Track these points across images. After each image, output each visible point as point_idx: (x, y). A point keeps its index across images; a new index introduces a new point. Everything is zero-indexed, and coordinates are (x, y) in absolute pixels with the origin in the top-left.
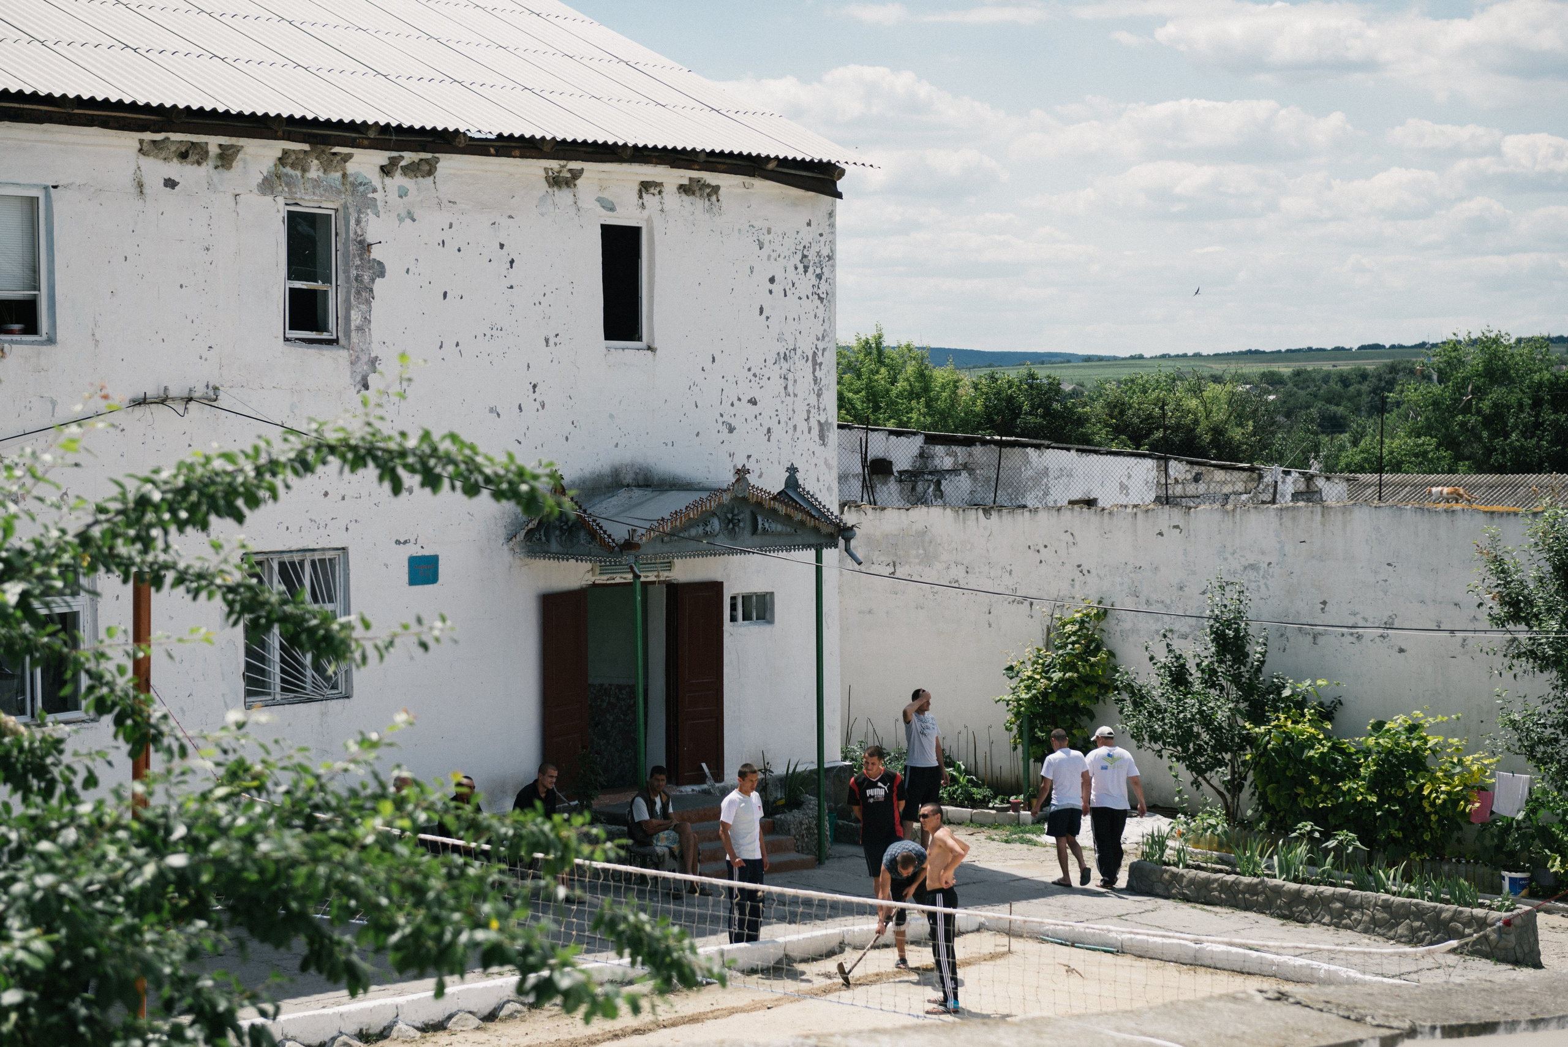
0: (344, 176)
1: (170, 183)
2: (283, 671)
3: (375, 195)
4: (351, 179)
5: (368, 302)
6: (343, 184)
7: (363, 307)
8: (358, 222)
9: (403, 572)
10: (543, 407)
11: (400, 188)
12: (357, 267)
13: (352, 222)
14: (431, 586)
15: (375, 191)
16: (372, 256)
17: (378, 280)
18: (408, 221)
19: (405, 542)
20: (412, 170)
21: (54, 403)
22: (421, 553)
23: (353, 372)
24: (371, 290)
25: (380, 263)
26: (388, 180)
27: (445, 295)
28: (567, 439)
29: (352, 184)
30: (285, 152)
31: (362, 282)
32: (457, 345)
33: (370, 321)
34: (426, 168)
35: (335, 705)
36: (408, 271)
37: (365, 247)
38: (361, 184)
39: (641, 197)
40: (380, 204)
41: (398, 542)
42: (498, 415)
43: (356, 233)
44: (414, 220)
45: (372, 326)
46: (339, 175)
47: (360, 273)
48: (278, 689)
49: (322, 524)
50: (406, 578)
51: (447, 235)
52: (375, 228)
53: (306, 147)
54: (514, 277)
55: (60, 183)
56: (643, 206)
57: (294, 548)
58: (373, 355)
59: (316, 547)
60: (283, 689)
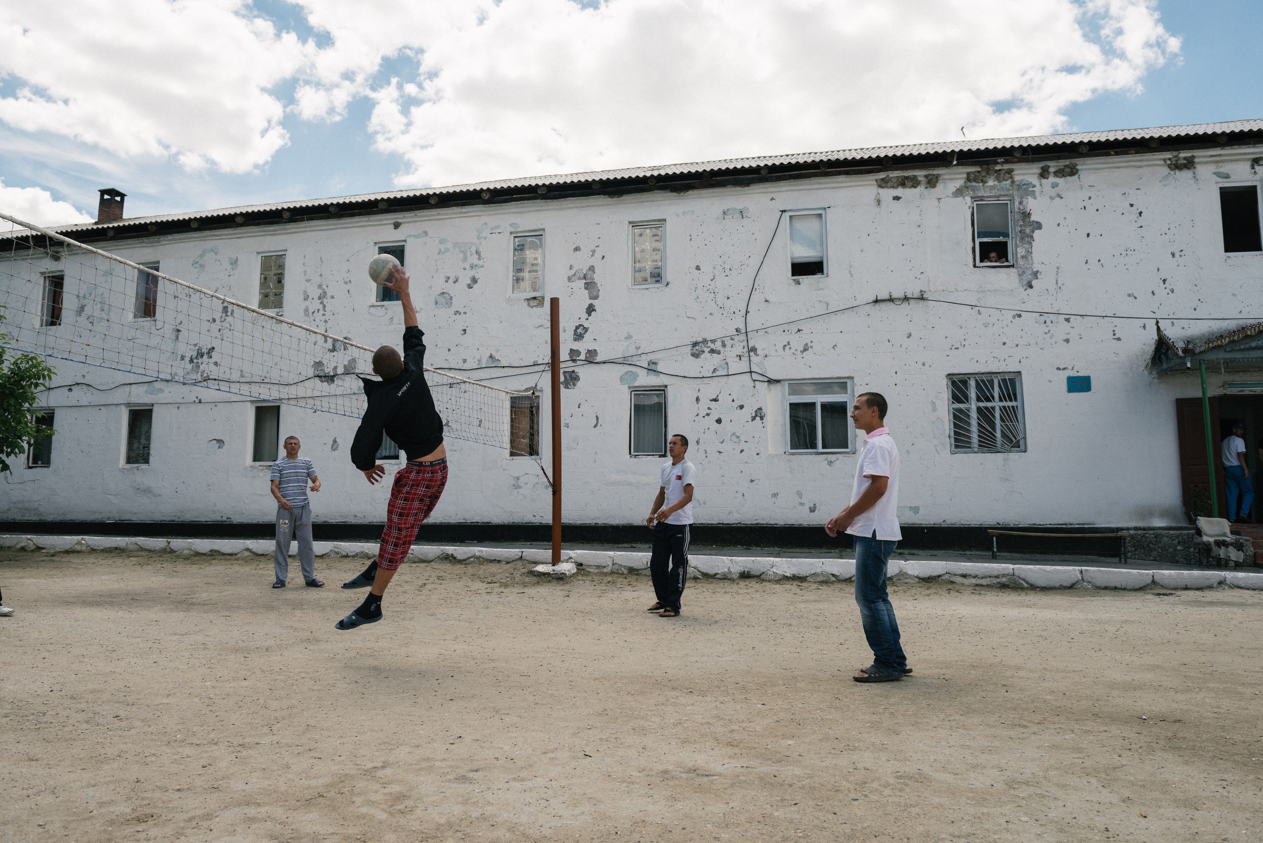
0: (1013, 182)
1: (897, 198)
2: (979, 436)
3: (1034, 189)
4: (1017, 183)
5: (1030, 243)
6: (1012, 186)
7: (1026, 246)
8: (1021, 203)
9: (1064, 386)
10: (1173, 291)
11: (1052, 183)
12: (1021, 226)
13: (1017, 204)
14: (1085, 393)
15: (1034, 186)
16: (1032, 219)
17: (1036, 232)
18: (1058, 199)
19: (1064, 369)
20: (1060, 173)
21: (827, 304)
22: (1076, 374)
23: (1020, 280)
24: (1032, 237)
25: (1037, 222)
26: (1044, 181)
27: (1088, 235)
28: (1195, 309)
29: (1018, 185)
30: (968, 174)
31: (1025, 233)
32: (1099, 261)
33: (1031, 253)
34: (1068, 170)
35: (1014, 456)
36: (1059, 225)
37: (1026, 215)
38: (1024, 185)
39: (1253, 168)
40: (1037, 193)
41: (1058, 369)
42: (1136, 298)
43: (1019, 208)
44: (1062, 198)
45: (1033, 255)
46: (1009, 182)
47: (1023, 228)
48: (976, 446)
49: (1002, 359)
50: (1066, 388)
51: (1087, 203)
52: (1031, 204)
53: (979, 169)
54: (1141, 221)
55: (832, 205)
56: (1255, 173)
57: (982, 371)
58: (1035, 270)
59: (998, 371)
60: (980, 445)
